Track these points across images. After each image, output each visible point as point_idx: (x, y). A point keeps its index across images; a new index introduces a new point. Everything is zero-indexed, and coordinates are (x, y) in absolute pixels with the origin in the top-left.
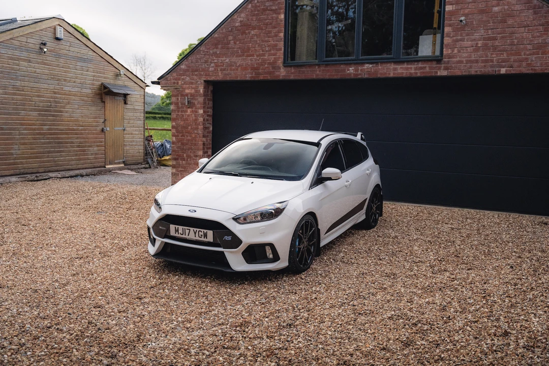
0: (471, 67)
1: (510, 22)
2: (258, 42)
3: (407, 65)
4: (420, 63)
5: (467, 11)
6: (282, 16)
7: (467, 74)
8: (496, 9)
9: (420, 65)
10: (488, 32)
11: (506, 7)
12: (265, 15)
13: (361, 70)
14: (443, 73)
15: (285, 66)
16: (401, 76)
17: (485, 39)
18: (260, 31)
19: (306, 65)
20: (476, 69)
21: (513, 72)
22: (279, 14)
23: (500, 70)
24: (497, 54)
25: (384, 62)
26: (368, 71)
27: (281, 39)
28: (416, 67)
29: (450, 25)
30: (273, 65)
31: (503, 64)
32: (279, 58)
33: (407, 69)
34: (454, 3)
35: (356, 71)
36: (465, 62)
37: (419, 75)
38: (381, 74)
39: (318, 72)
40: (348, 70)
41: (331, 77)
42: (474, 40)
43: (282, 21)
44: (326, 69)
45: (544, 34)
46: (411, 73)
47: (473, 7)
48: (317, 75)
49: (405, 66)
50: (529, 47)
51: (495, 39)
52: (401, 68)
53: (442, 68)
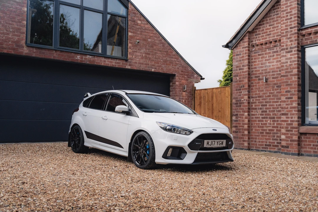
0: (140, 66)
1: (155, 47)
2: (2, 23)
3: (111, 60)
4: (118, 60)
5: (138, 38)
6: (26, 9)
7: (139, 69)
8: (149, 40)
9: (118, 61)
10: (147, 50)
11: (153, 40)
12: (9, 4)
13: (85, 58)
14: (128, 67)
15: (28, 46)
16: (108, 65)
17: (145, 53)
18: (4, 15)
19: (46, 49)
20: (143, 68)
21: (157, 71)
22: (23, 6)
23: (152, 70)
24: (150, 62)
25: (99, 56)
26: (89, 60)
27: (24, 26)
28: (116, 62)
29: (131, 43)
30: (17, 43)
31: (153, 67)
32: (23, 39)
33: (111, 62)
34: (132, 32)
35: (81, 59)
36: (138, 63)
37: (117, 66)
38: (97, 63)
39: (55, 55)
40: (77, 57)
41: (65, 60)
42: (141, 53)
43: (25, 12)
44: (62, 54)
45: (167, 56)
46: (113, 65)
47: (140, 36)
48: (54, 57)
49: (110, 60)
50: (162, 61)
51: (149, 54)
52: (108, 61)
53: (128, 65)
